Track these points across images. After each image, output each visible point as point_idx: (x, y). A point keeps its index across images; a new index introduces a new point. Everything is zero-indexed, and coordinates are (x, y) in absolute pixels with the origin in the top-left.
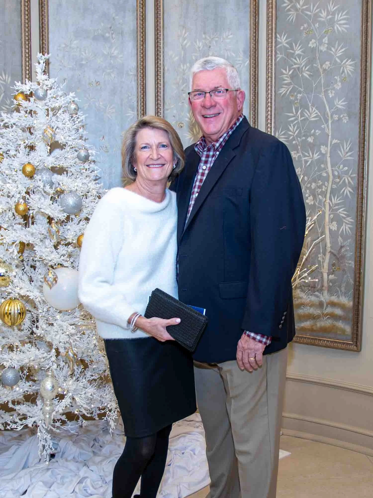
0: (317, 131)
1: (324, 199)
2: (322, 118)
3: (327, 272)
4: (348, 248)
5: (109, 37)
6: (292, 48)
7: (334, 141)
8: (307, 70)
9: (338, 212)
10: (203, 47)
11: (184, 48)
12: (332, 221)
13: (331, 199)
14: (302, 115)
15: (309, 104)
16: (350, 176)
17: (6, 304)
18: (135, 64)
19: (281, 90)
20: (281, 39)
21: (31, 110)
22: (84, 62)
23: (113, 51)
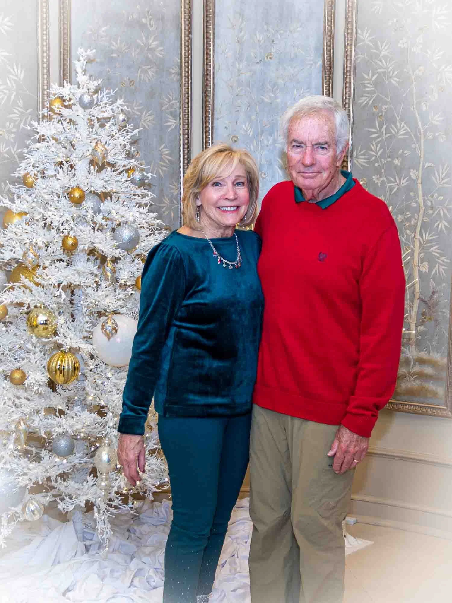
0: (405, 152)
1: (413, 235)
2: (413, 137)
3: (415, 322)
4: (442, 294)
5: (146, 23)
6: (377, 48)
7: (427, 164)
8: (396, 76)
9: (430, 250)
10: (264, 42)
11: (239, 41)
12: (422, 261)
13: (421, 234)
14: (388, 131)
15: (397, 118)
16: (446, 208)
17: (57, 358)
18: (178, 60)
19: (361, 100)
20: (363, 36)
21: (71, 120)
22: (114, 55)
23: (151, 41)
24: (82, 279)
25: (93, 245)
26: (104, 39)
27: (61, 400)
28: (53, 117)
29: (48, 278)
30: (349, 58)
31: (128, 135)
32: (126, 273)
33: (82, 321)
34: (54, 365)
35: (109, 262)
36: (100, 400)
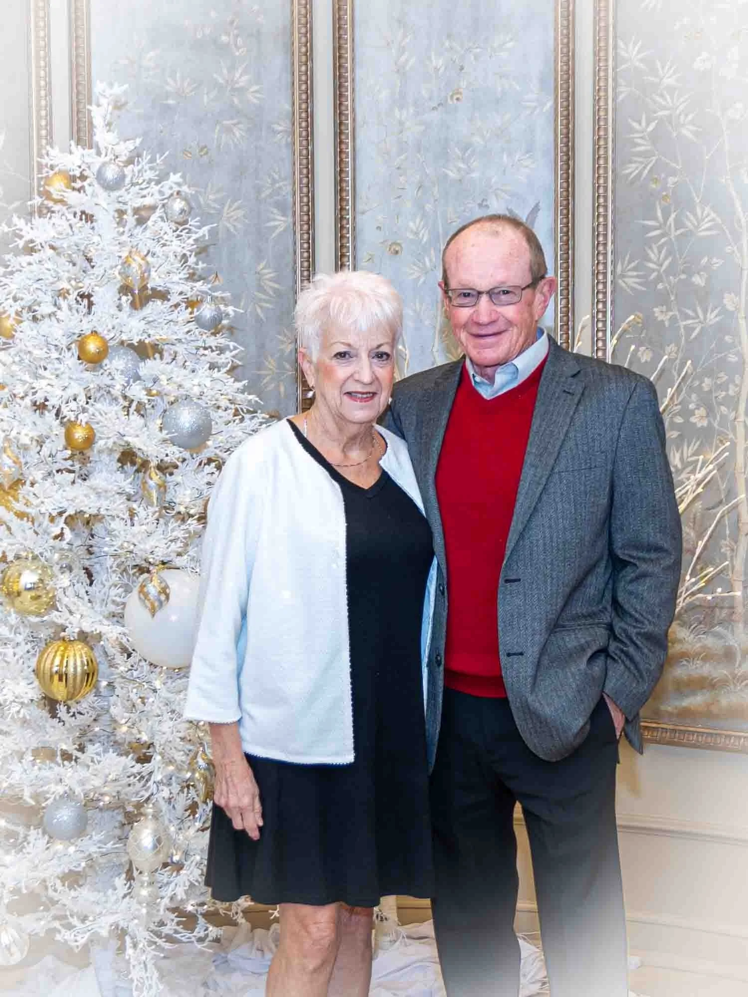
0: (715, 260)
1: (733, 415)
2: (727, 232)
3: (742, 578)
5: (229, 43)
6: (654, 73)
8: (692, 122)
10: (446, 70)
11: (400, 71)
14: (679, 224)
15: (696, 199)
17: (54, 650)
18: (287, 107)
19: (626, 169)
20: (627, 53)
21: (83, 212)
22: (171, 102)
23: (237, 75)
24: (104, 503)
25: (123, 440)
26: (151, 73)
27: (66, 732)
28: (52, 209)
29: (38, 501)
30: (602, 94)
31: (189, 238)
32: (188, 492)
33: (106, 583)
34: (48, 665)
35: (152, 469)
36: (140, 732)
